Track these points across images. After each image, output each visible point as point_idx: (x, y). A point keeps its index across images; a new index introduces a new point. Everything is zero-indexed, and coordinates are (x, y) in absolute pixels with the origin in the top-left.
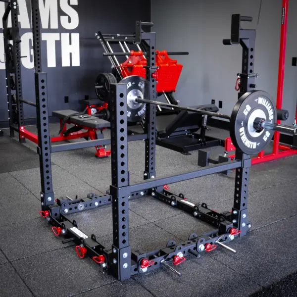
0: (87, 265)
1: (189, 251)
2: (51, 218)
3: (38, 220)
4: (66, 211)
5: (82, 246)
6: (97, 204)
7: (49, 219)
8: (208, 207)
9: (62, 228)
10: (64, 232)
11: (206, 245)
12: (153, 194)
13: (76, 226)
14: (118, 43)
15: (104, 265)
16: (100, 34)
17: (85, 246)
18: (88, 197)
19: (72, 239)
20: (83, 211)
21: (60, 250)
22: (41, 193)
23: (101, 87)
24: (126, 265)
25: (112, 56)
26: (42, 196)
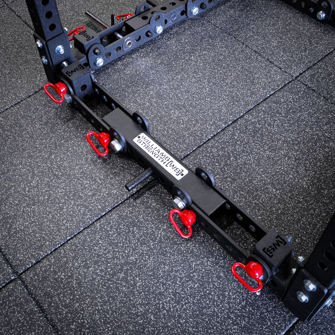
4: (100, 63)
6: (160, 30)
7: (68, 98)
13: (144, 128)
20: (133, 51)
22: (36, 39)
26: (39, 44)
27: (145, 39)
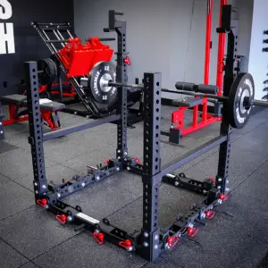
0: (110, 250)
1: (195, 220)
2: (50, 205)
3: (33, 209)
4: (59, 195)
5: (97, 231)
6: (83, 185)
7: (47, 206)
8: (187, 176)
9: (67, 214)
10: (70, 218)
11: (206, 213)
12: (128, 168)
13: (80, 211)
14: (52, 31)
15: (131, 249)
16: (35, 24)
17: (101, 231)
18: (74, 179)
19: (83, 225)
21: (74, 239)
23: (42, 71)
24: (156, 247)
25: (50, 43)
26: (36, 184)
27: (77, 189)
